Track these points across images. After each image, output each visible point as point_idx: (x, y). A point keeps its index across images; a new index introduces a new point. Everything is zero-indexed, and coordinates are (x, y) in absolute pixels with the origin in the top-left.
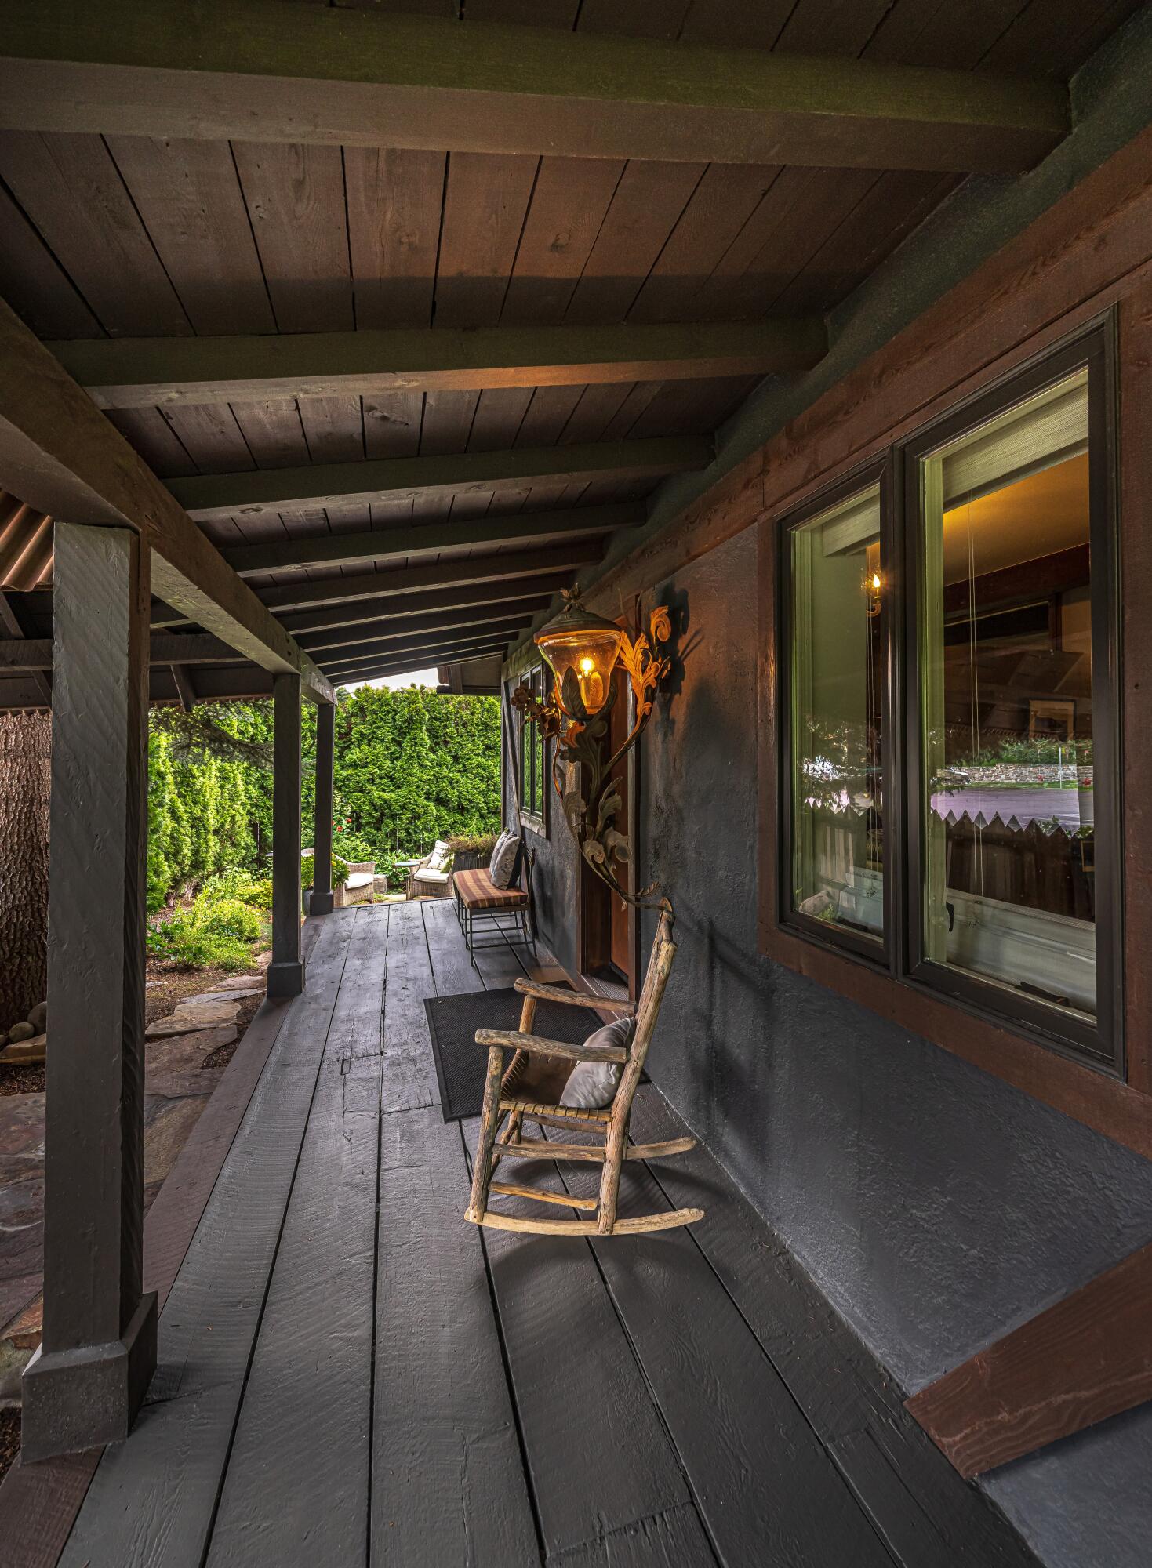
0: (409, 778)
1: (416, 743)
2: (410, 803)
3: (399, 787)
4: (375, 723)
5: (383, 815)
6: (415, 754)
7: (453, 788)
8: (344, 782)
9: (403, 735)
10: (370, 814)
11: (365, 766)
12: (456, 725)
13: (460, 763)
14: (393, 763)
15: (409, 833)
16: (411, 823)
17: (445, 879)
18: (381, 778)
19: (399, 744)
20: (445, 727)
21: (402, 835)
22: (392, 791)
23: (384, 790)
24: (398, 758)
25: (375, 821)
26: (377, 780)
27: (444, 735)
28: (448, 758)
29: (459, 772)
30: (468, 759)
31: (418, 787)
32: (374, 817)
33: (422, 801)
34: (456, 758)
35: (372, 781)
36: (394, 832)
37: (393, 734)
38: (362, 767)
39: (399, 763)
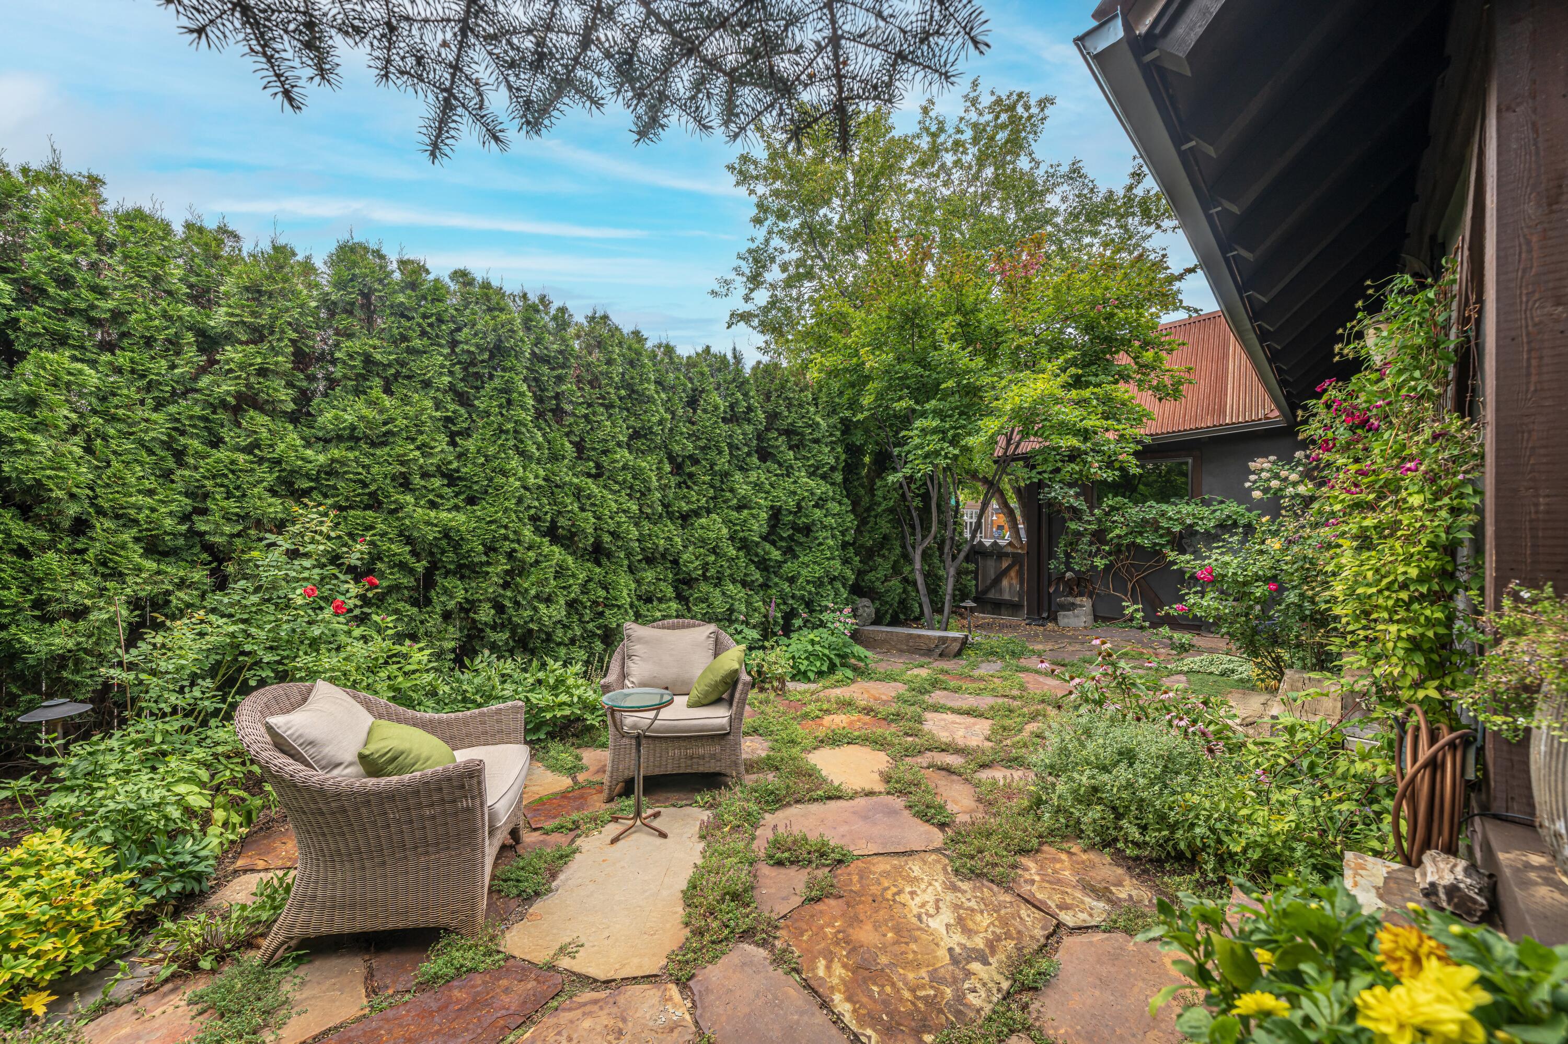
0: (500, 480)
1: (509, 402)
2: (506, 538)
3: (471, 501)
4: (404, 338)
5: (433, 567)
6: (510, 426)
7: (582, 509)
8: (317, 479)
9: (477, 380)
10: (403, 566)
11: (384, 440)
12: (579, 380)
13: (589, 459)
14: (453, 443)
15: (500, 608)
16: (506, 586)
17: (725, 721)
18: (425, 475)
19: (463, 399)
20: (560, 379)
21: (485, 614)
22: (456, 508)
23: (433, 505)
24: (466, 433)
25: (413, 583)
26: (417, 480)
27: (557, 396)
28: (568, 445)
29: (589, 475)
30: (605, 452)
31: (520, 501)
32: (412, 571)
33: (528, 533)
34: (579, 447)
35: (405, 484)
36: (468, 608)
37: (451, 373)
38: (373, 444)
39: (470, 444)
